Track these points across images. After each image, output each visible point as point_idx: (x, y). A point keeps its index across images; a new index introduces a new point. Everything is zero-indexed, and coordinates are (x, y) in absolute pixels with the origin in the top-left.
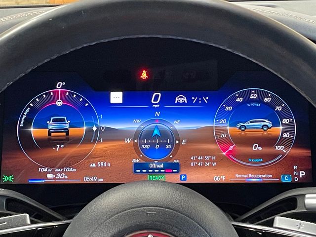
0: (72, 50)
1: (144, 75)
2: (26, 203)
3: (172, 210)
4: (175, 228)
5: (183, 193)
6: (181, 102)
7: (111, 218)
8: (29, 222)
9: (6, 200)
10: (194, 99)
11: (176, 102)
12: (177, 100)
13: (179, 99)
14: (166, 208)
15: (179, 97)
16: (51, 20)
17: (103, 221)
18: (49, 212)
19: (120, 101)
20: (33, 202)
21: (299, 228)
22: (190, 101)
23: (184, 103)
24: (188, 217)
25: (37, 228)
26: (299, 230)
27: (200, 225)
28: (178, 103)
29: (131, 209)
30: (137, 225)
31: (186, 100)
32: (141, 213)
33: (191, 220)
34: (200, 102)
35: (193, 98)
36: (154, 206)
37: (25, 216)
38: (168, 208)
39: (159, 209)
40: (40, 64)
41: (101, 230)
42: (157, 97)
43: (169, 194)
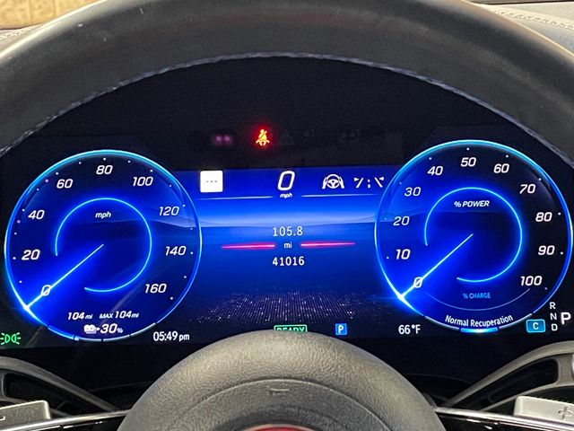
0: (122, 84)
1: (263, 138)
2: (43, 381)
3: (319, 383)
4: (327, 419)
5: (339, 352)
6: (333, 187)
7: (202, 403)
8: (48, 416)
9: (6, 376)
10: (358, 181)
11: (324, 187)
12: (325, 184)
13: (330, 181)
14: (307, 380)
15: (330, 179)
16: (81, 25)
17: (187, 408)
18: (88, 399)
19: (219, 188)
20: (56, 381)
21: (563, 417)
22: (350, 185)
23: (339, 190)
24: (351, 396)
25: (62, 426)
26: (564, 421)
27: (373, 412)
28: (328, 190)
29: (241, 383)
30: (253, 414)
31: (342, 183)
32: (260, 392)
33: (357, 403)
34: (369, 186)
35: (356, 179)
36: (284, 378)
37: (42, 405)
38: (311, 381)
39: (293, 383)
40: (62, 112)
41: (184, 425)
42: (287, 179)
43: (313, 354)
